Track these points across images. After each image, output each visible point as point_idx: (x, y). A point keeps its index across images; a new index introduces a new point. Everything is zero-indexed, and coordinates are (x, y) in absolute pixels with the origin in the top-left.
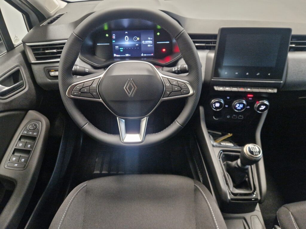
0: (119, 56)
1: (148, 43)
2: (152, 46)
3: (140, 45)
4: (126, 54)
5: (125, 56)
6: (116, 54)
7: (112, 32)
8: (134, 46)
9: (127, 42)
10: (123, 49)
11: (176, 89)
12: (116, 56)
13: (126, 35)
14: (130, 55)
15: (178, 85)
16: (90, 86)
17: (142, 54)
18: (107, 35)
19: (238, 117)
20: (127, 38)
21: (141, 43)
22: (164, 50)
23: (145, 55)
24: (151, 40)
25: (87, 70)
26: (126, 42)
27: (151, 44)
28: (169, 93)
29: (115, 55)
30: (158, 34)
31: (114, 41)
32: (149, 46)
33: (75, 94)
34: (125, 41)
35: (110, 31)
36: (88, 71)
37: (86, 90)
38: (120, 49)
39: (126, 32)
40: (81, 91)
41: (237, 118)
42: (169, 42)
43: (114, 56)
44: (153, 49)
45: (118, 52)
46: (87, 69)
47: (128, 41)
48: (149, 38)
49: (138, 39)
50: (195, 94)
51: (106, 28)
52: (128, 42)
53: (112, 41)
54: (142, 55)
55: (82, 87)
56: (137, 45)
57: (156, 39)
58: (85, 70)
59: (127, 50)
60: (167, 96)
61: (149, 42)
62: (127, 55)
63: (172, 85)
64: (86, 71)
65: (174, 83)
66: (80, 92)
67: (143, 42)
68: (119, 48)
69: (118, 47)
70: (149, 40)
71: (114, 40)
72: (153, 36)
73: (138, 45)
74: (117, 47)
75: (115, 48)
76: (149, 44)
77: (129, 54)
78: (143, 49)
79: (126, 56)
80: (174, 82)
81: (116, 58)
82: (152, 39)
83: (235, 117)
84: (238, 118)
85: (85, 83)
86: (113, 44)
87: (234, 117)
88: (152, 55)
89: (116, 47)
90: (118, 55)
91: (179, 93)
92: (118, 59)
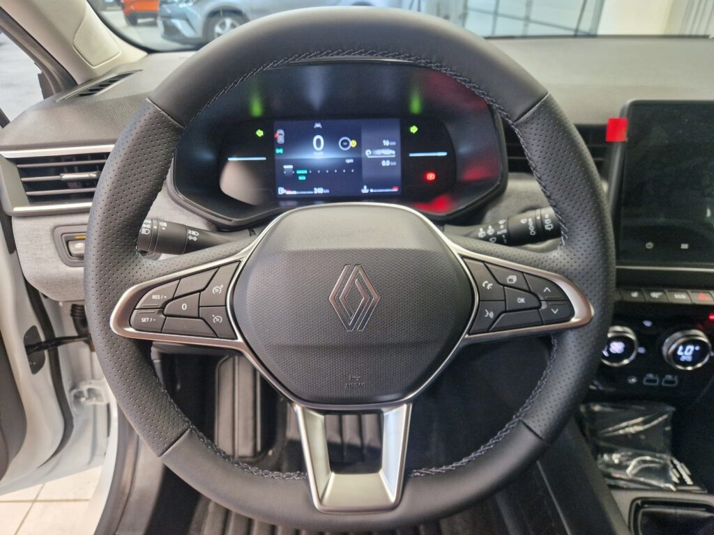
0: (295, 193)
1: (382, 154)
2: (394, 164)
3: (358, 163)
4: (315, 189)
5: (311, 192)
6: (286, 188)
7: (276, 123)
8: (342, 164)
9: (319, 153)
10: (306, 172)
11: (522, 300)
12: (284, 194)
13: (318, 132)
14: (327, 191)
15: (525, 287)
16: (200, 291)
17: (365, 187)
18: (260, 133)
19: (661, 382)
20: (318, 141)
21: (363, 156)
22: (431, 176)
23: (372, 191)
24: (390, 147)
25: (193, 236)
26: (315, 153)
27: (391, 160)
28: (491, 315)
29: (281, 191)
30: (414, 129)
31: (279, 151)
32: (384, 163)
33: (144, 320)
34: (315, 150)
35: (268, 121)
36: (195, 239)
37: (184, 307)
38: (298, 172)
39: (318, 125)
40: (165, 311)
41: (657, 384)
42: (444, 154)
43: (280, 193)
44: (398, 173)
45: (291, 182)
46: (194, 233)
47: (323, 150)
48: (386, 143)
49: (353, 143)
50: (594, 320)
51: (257, 109)
52: (322, 153)
53: (274, 152)
54: (365, 190)
55: (171, 297)
56: (349, 161)
57: (407, 144)
58: (187, 235)
59: (317, 176)
60: (487, 326)
61: (385, 153)
62: (319, 191)
63: (504, 285)
64: (190, 238)
65: (511, 280)
66: (163, 312)
67: (368, 153)
68: (295, 169)
69: (291, 167)
70: (386, 147)
71: (280, 146)
72: (397, 134)
73: (351, 161)
74: (288, 167)
75: (283, 169)
76: (386, 159)
77: (325, 188)
78: (366, 173)
79: (315, 192)
80: (510, 277)
81: (285, 198)
82: (394, 143)
83: (654, 381)
84: (663, 384)
85: (182, 280)
86: (277, 158)
87: (649, 381)
88: (395, 190)
89: (285, 167)
90: (292, 190)
91: (533, 315)
92: (290, 203)
